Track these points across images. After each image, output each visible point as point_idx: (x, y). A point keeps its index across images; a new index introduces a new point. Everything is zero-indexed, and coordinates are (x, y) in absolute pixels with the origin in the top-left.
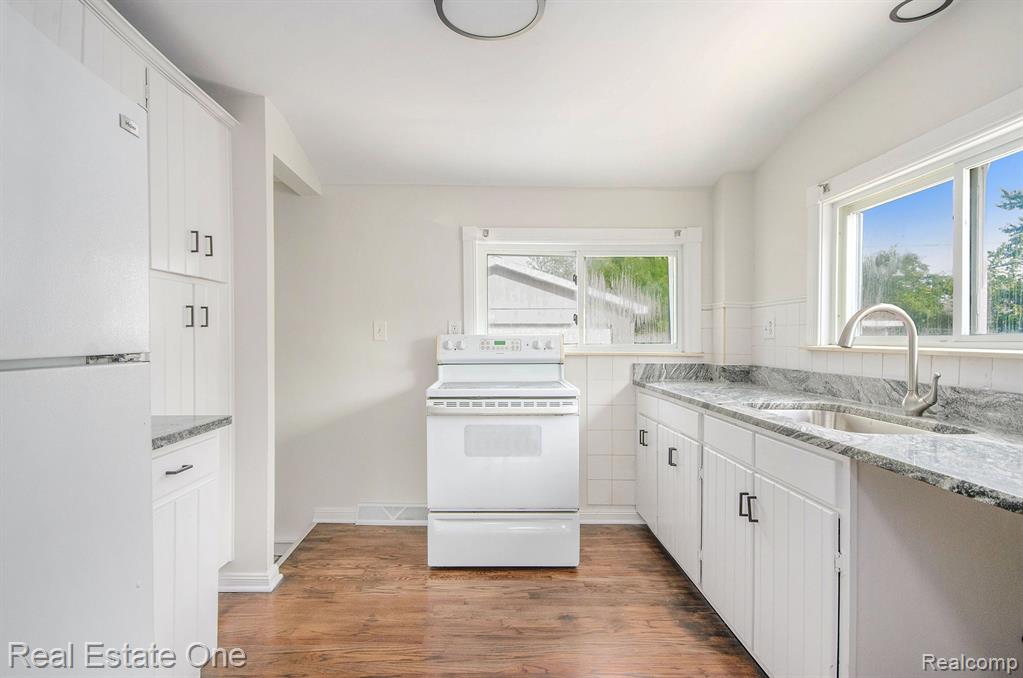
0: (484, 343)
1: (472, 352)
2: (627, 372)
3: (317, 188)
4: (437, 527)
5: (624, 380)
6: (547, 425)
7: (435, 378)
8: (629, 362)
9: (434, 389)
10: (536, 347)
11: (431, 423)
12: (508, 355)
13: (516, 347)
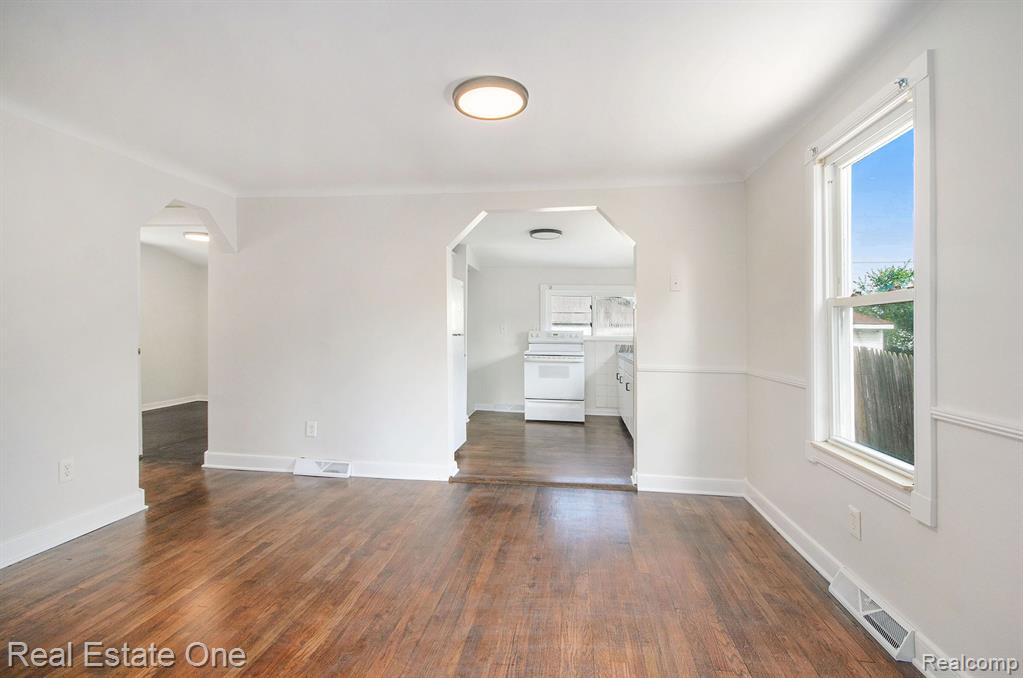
0: (548, 335)
1: (543, 338)
2: (613, 349)
3: (477, 269)
4: (528, 404)
5: (612, 351)
6: (571, 366)
7: (528, 349)
8: (614, 345)
9: (527, 352)
10: (571, 336)
11: (526, 364)
12: (560, 340)
13: (563, 337)
